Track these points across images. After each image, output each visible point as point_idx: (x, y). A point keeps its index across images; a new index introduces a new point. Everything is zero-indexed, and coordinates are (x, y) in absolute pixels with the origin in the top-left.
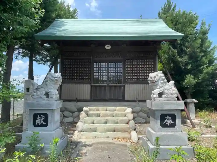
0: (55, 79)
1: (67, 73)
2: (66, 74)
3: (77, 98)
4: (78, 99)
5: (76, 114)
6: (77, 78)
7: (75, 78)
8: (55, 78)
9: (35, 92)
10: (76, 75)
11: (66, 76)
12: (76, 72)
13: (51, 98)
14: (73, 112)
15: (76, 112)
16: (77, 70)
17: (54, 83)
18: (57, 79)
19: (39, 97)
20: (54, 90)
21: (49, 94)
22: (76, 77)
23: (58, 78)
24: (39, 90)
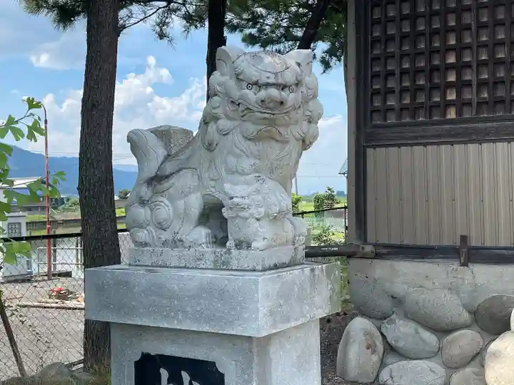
0: (263, 94)
1: (397, 72)
2: (392, 83)
3: (464, 239)
4: (474, 242)
5: (466, 339)
6: (461, 105)
7: (449, 104)
8: (257, 85)
9: (143, 203)
10: (452, 78)
11: (392, 91)
12: (451, 59)
13: (239, 245)
14: (443, 330)
15: (467, 327)
16: (459, 49)
17: (251, 128)
18: (274, 92)
19: (165, 236)
20: (257, 185)
21: (226, 213)
22: (452, 96)
23: (283, 87)
24: (166, 185)
